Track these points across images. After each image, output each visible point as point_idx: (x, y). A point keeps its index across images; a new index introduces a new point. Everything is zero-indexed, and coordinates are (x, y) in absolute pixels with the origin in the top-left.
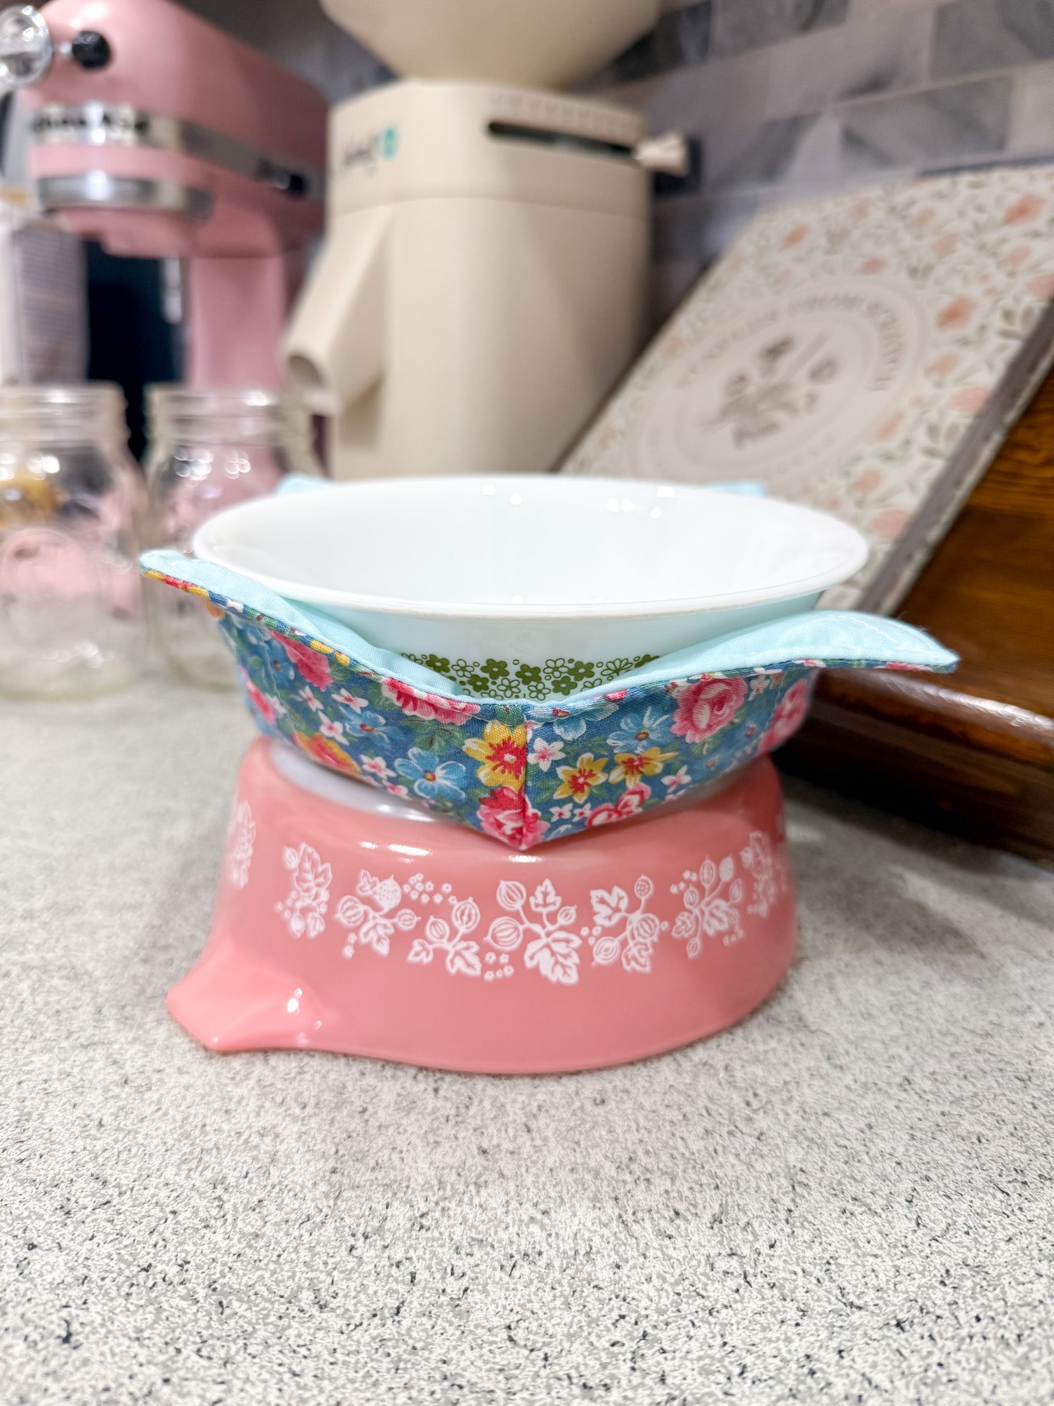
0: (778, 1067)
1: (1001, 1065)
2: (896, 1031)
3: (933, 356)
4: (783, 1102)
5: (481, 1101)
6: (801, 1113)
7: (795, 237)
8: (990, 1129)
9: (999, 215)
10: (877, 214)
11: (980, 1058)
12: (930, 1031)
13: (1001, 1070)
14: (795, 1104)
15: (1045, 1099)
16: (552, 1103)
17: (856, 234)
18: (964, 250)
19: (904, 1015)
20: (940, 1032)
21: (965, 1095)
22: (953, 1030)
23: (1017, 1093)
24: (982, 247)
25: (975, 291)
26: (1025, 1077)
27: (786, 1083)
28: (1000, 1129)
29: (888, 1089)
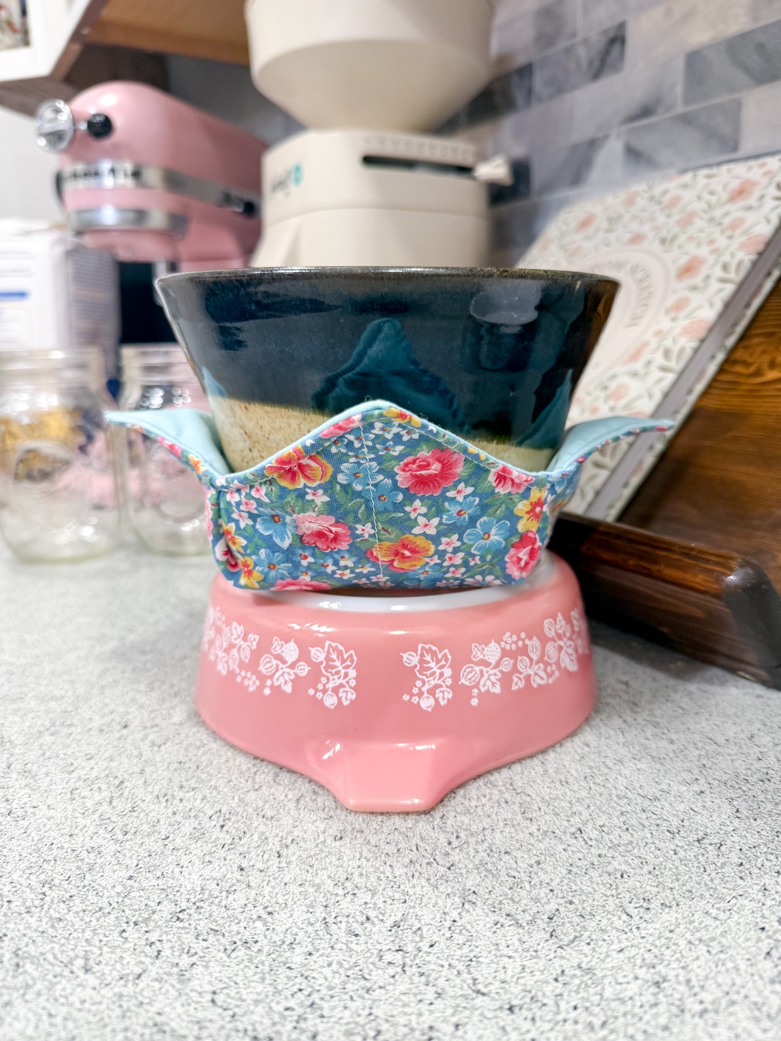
0: (483, 818)
1: (658, 822)
2: (583, 794)
3: (671, 300)
4: (477, 843)
5: (252, 835)
6: (488, 851)
7: (585, 224)
8: (633, 868)
9: (725, 196)
10: (641, 202)
11: (644, 816)
12: (610, 795)
13: (658, 825)
14: (486, 844)
15: (686, 847)
16: (303, 838)
17: (627, 217)
18: (699, 223)
19: (594, 783)
20: (618, 796)
21: (622, 842)
22: (629, 795)
23: (665, 842)
24: (711, 220)
25: (704, 251)
26: (676, 831)
27: (484, 829)
28: (642, 868)
29: (563, 837)
